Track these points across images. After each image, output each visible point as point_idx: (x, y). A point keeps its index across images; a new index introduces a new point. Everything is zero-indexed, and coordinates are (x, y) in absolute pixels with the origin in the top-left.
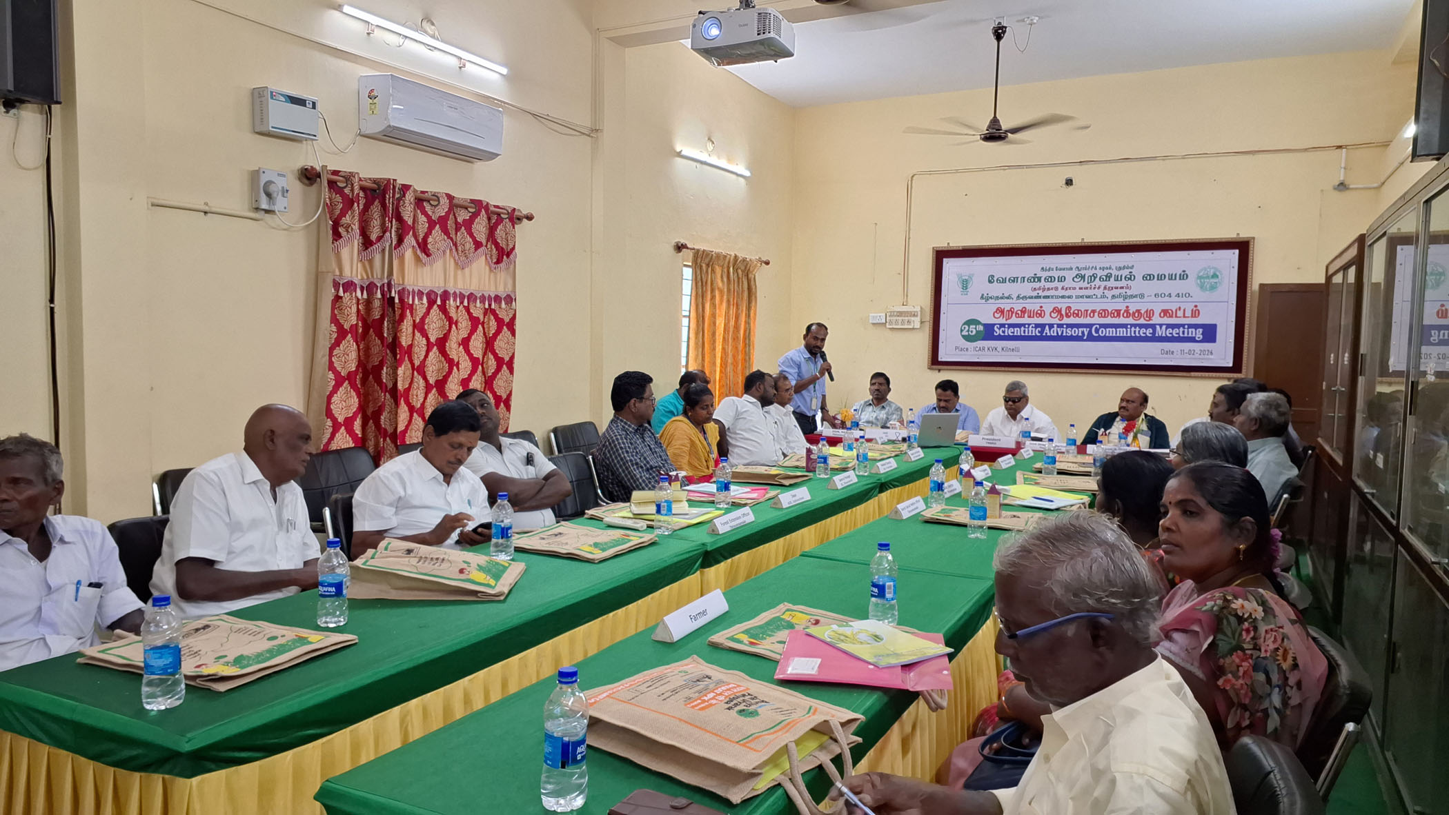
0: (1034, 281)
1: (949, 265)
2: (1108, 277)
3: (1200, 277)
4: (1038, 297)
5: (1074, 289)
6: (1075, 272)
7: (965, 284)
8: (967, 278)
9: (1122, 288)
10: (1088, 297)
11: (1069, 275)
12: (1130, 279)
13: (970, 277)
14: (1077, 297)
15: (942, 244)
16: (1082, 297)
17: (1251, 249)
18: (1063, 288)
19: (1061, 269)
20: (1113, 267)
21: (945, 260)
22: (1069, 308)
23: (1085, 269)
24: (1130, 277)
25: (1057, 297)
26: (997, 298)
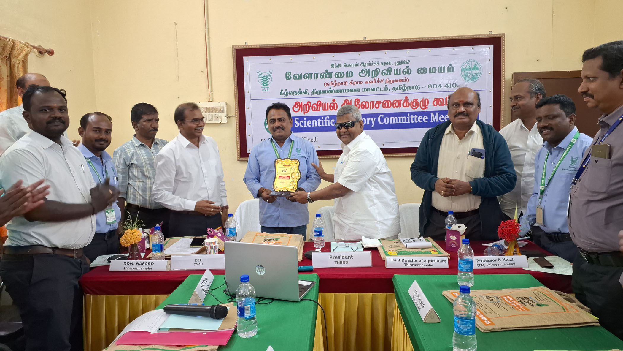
0: (326, 77)
1: (248, 62)
2: (389, 71)
3: (463, 70)
4: (330, 91)
5: (361, 83)
6: (360, 68)
7: (265, 81)
8: (266, 75)
9: (401, 81)
10: (373, 90)
11: (356, 70)
12: (407, 72)
13: (270, 74)
14: (364, 90)
15: (241, 43)
16: (368, 90)
17: (503, 44)
18: (351, 83)
19: (348, 66)
20: (393, 62)
21: (244, 57)
22: (358, 100)
23: (369, 64)
24: (408, 71)
25: (347, 91)
26: (295, 93)
